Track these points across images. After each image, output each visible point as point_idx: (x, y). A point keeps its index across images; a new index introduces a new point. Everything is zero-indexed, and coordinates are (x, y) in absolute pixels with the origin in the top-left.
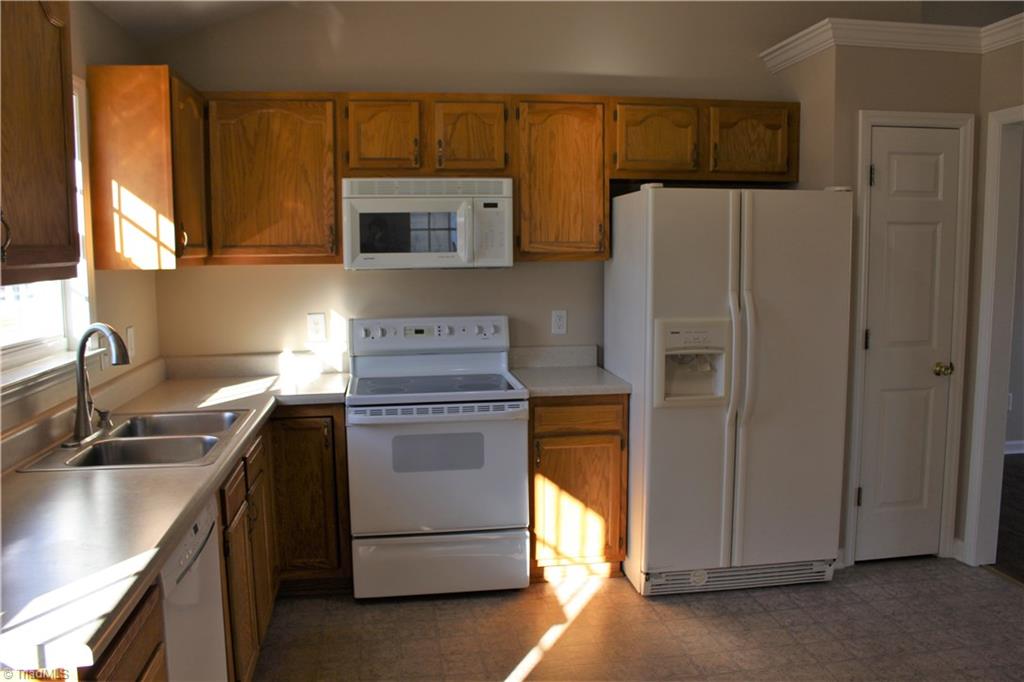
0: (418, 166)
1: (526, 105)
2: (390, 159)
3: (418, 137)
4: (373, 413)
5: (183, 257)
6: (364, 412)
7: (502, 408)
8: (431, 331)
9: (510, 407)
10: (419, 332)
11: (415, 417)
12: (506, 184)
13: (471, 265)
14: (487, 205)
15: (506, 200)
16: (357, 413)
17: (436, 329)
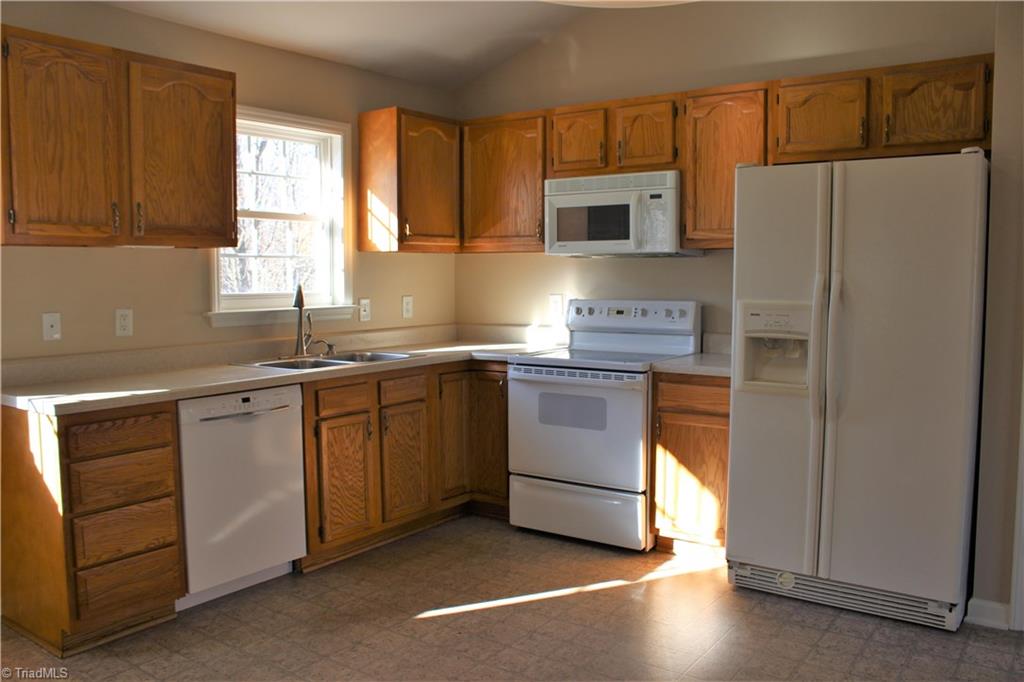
0: (603, 165)
1: (691, 100)
2: (584, 161)
3: (603, 141)
4: (526, 371)
5: (406, 243)
6: (520, 370)
7: (622, 378)
8: (630, 312)
9: (629, 377)
10: (620, 312)
11: (554, 378)
12: (670, 176)
13: (639, 251)
14: (652, 197)
15: (669, 191)
16: (515, 369)
17: (634, 310)
